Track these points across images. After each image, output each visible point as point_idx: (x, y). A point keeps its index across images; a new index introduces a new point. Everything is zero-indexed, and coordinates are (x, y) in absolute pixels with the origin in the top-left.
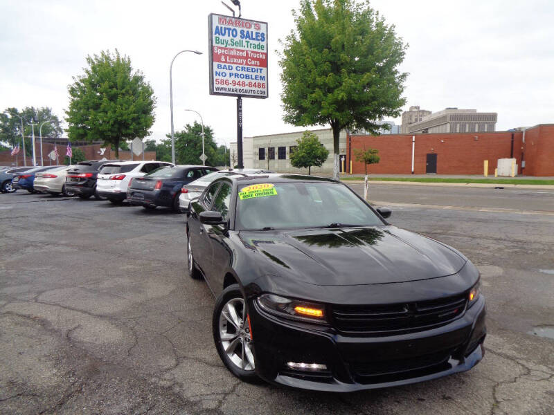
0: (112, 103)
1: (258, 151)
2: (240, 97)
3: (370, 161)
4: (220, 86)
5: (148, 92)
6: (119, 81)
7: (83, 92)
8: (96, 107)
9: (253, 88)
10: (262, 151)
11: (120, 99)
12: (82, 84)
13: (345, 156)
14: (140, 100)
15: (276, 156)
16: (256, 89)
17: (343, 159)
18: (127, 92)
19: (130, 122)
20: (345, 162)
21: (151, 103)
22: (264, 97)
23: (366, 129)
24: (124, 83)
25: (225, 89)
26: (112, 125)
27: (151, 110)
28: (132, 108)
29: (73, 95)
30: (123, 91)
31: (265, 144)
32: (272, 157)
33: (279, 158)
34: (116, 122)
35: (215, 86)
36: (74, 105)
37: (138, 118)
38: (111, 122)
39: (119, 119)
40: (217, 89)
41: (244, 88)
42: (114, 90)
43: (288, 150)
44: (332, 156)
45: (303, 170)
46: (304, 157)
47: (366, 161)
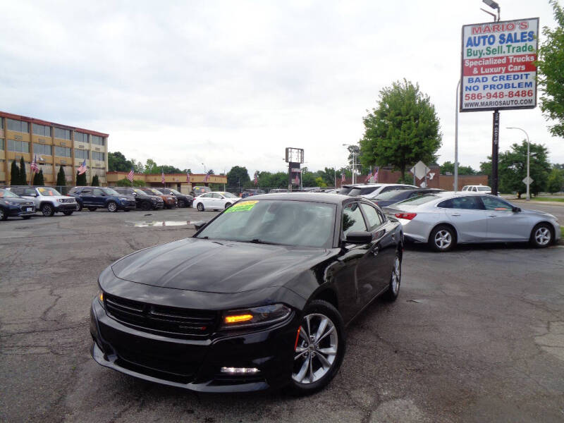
0: (397, 130)
2: (496, 110)
4: (470, 101)
7: (375, 122)
8: (383, 134)
9: (515, 98)
11: (404, 126)
12: (375, 116)
16: (520, 99)
19: (412, 146)
22: (532, 107)
25: (477, 104)
26: (396, 151)
27: (436, 131)
29: (367, 126)
30: (407, 117)
34: (399, 147)
35: (465, 102)
36: (368, 134)
37: (421, 141)
38: (395, 147)
39: (402, 144)
40: (467, 105)
41: (502, 100)
42: (399, 117)
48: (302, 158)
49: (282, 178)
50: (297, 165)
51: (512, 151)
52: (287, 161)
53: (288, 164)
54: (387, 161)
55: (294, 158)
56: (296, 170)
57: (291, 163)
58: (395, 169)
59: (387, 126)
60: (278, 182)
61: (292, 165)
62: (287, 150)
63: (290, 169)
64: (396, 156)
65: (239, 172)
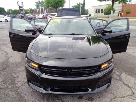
1: (95, 10)
3: (128, 13)
10: (96, 10)
13: (121, 11)
15: (100, 12)
17: (120, 12)
20: (120, 13)
31: (97, 8)
32: (99, 12)
33: (101, 12)
39: (56, 2)
43: (104, 10)
44: (117, 12)
45: (107, 16)
46: (107, 12)
47: (127, 13)
48: (23, 5)
50: (22, 7)
51: (77, 5)
52: (18, 6)
53: (19, 7)
54: (52, 6)
55: (21, 5)
56: (22, 9)
58: (54, 9)
61: (20, 7)
62: (18, 2)
63: (20, 8)
64: (55, 5)
65: (1, 9)
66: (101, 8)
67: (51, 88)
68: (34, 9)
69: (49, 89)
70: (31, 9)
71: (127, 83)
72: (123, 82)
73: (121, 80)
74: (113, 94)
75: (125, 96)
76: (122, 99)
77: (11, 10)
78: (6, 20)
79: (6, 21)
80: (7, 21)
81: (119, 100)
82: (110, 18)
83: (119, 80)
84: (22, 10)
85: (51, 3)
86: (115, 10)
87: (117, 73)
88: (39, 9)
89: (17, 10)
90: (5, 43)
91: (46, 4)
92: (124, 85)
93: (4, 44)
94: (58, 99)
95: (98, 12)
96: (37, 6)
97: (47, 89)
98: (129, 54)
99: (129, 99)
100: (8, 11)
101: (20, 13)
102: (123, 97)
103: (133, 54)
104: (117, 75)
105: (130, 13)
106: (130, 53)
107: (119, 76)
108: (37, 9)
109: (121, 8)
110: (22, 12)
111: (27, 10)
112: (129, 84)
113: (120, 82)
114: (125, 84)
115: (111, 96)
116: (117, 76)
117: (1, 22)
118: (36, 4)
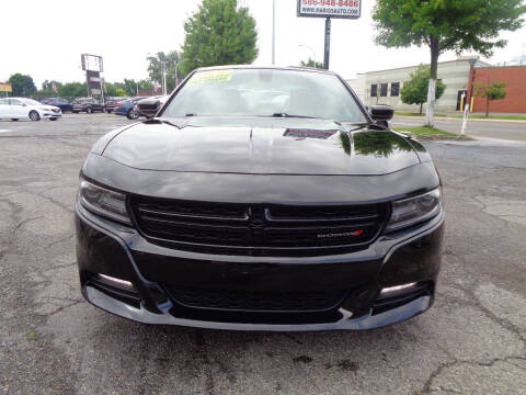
0: (219, 37)
1: (370, 87)
2: (328, 17)
3: (493, 97)
4: (307, 6)
5: (251, 23)
6: (226, 14)
7: (195, 27)
8: (205, 40)
9: (344, 7)
10: (374, 87)
11: (226, 32)
12: (194, 19)
13: (466, 92)
14: (244, 33)
15: (389, 93)
16: (348, 8)
17: (463, 96)
18: (233, 25)
19: (234, 54)
20: (465, 99)
21: (255, 35)
22: (356, 17)
23: (476, 48)
24: (230, 16)
25: (313, 10)
27: (254, 42)
28: (237, 40)
29: (186, 30)
30: (229, 24)
31: (375, 80)
32: (384, 94)
33: (392, 95)
34: (222, 54)
35: (302, 6)
36: (188, 40)
37: (242, 50)
38: (218, 55)
39: (225, 51)
40: (304, 9)
41: (334, 8)
42: (221, 23)
43: (401, 86)
44: (451, 92)
45: (415, 107)
46: (415, 92)
47: (489, 96)
48: (101, 66)
49: (79, 89)
50: (96, 74)
52: (84, 69)
53: (85, 72)
55: (92, 66)
56: (96, 80)
57: (88, 71)
59: (209, 32)
60: (74, 92)
61: (90, 74)
62: (83, 56)
63: (88, 78)
65: (22, 80)
66: (389, 80)
67: (173, 302)
68: (143, 82)
69: (166, 306)
70: (132, 82)
71: (503, 316)
72: (484, 310)
73: (477, 304)
74: (445, 352)
75: (496, 360)
76: (486, 368)
77: (58, 84)
78: (32, 112)
79: (34, 115)
80: (39, 119)
81: (473, 373)
82: (424, 115)
83: (468, 303)
84: (97, 85)
85: (205, 56)
86: (445, 87)
87: (460, 282)
88: (160, 82)
89: (79, 84)
90: (15, 179)
91: (187, 59)
92: (489, 321)
93: (12, 183)
94: (207, 362)
95: (378, 93)
96: (152, 71)
97: (159, 307)
98: (506, 222)
99: (516, 370)
100: (44, 87)
101: (91, 93)
102: (489, 362)
103: (520, 221)
104: (459, 286)
105: (502, 97)
106: (507, 218)
107: (469, 292)
108: (153, 83)
109: (465, 80)
110: (95, 92)
111: (117, 84)
112: (510, 319)
113: (471, 310)
114: (493, 318)
115: (434, 358)
116: (459, 291)
117: (15, 120)
118: (148, 63)
